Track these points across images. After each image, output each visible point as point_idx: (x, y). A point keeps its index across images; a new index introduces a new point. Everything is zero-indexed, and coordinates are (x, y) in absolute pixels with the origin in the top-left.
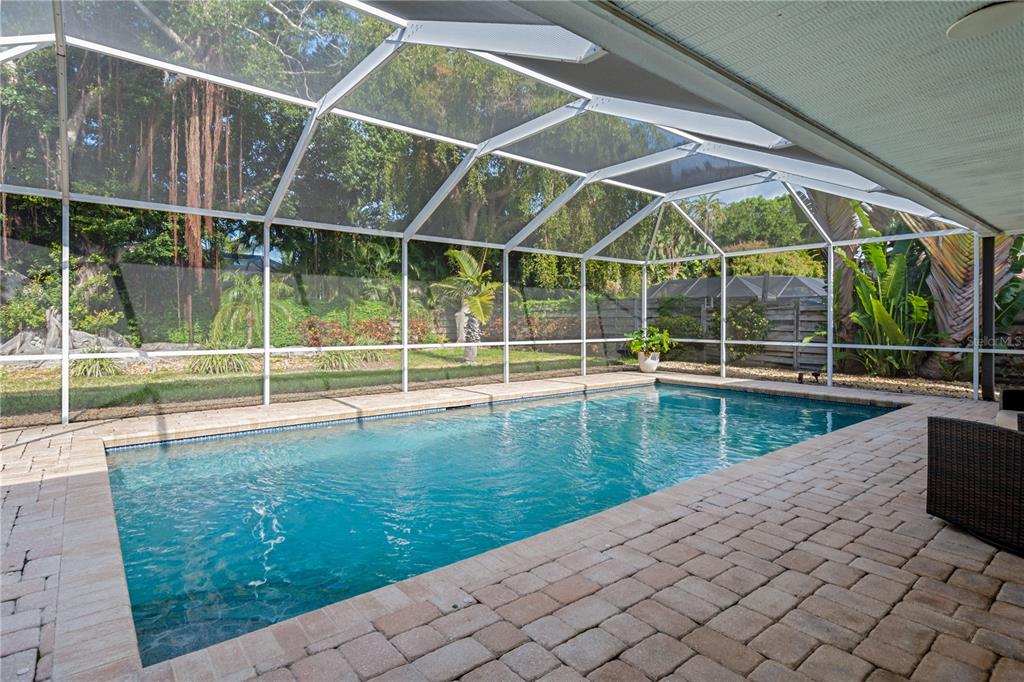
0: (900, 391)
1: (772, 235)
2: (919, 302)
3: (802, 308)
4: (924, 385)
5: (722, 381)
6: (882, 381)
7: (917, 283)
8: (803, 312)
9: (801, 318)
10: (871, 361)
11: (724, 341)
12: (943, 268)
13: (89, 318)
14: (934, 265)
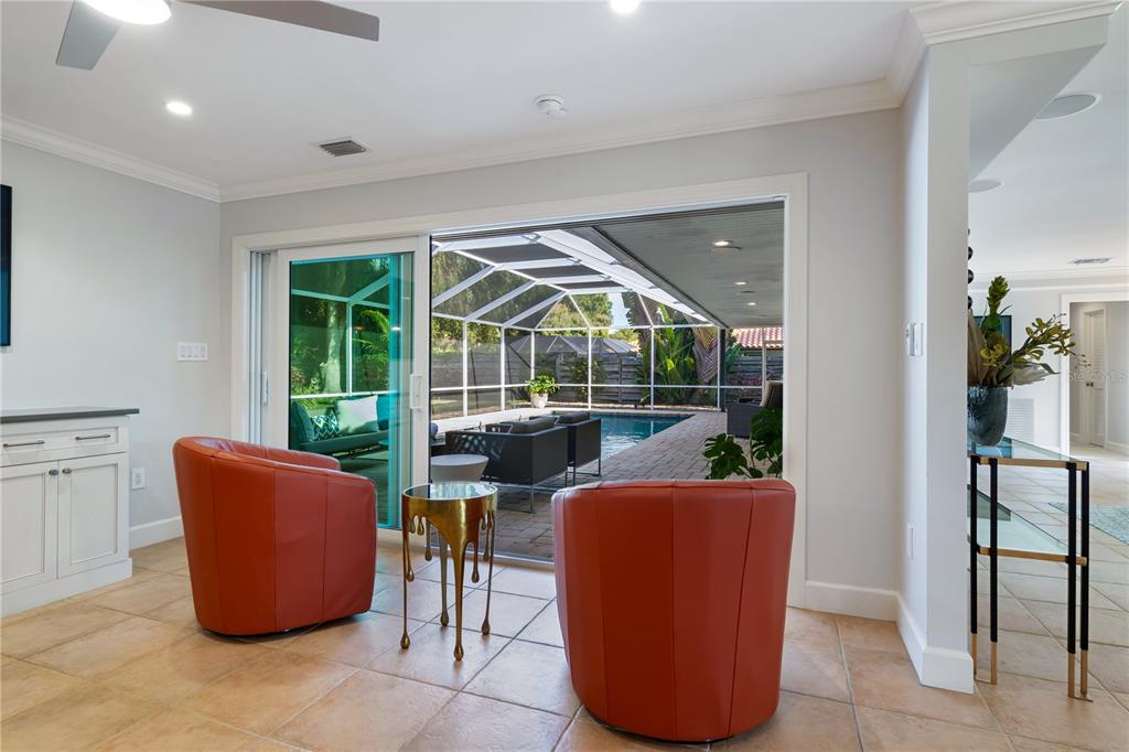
2: (690, 361)
3: (623, 363)
7: (688, 349)
11: (590, 385)
12: (701, 343)
14: (696, 339)
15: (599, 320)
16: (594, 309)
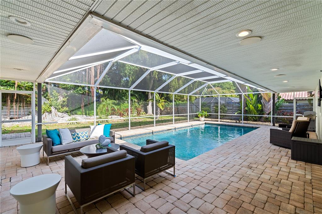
0: (257, 124)
1: (221, 85)
2: (260, 106)
3: (234, 106)
4: (261, 123)
5: (219, 123)
6: (252, 122)
7: (259, 101)
8: (234, 107)
9: (234, 108)
10: (250, 118)
11: (219, 114)
12: (264, 98)
13: (62, 109)
14: (263, 97)
15: (232, 92)
16: (230, 88)
